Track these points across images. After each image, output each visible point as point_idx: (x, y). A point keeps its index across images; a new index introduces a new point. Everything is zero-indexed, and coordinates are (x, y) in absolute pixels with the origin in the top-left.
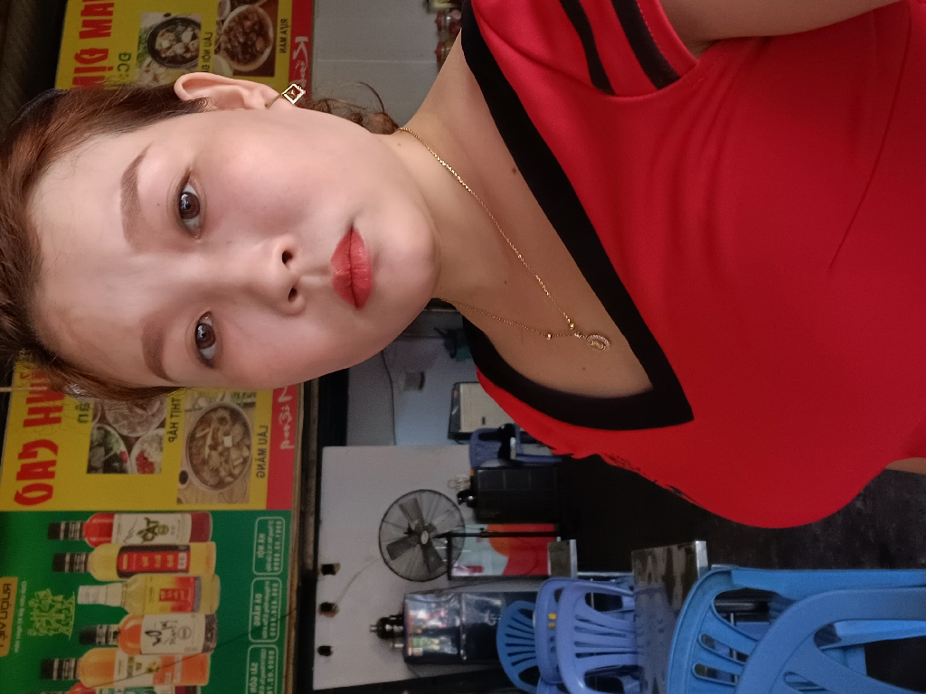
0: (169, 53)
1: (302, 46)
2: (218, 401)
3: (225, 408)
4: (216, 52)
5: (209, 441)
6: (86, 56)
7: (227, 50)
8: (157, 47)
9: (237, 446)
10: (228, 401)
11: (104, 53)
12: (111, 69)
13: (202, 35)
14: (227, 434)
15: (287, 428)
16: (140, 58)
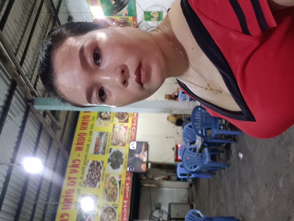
0: (104, 117)
1: (135, 116)
2: (109, 206)
3: (110, 208)
4: (115, 117)
5: (106, 216)
6: (85, 117)
7: (118, 116)
8: (102, 115)
9: (113, 218)
10: (111, 206)
11: (89, 116)
12: (90, 120)
14: (110, 215)
15: (125, 214)
16: (97, 118)
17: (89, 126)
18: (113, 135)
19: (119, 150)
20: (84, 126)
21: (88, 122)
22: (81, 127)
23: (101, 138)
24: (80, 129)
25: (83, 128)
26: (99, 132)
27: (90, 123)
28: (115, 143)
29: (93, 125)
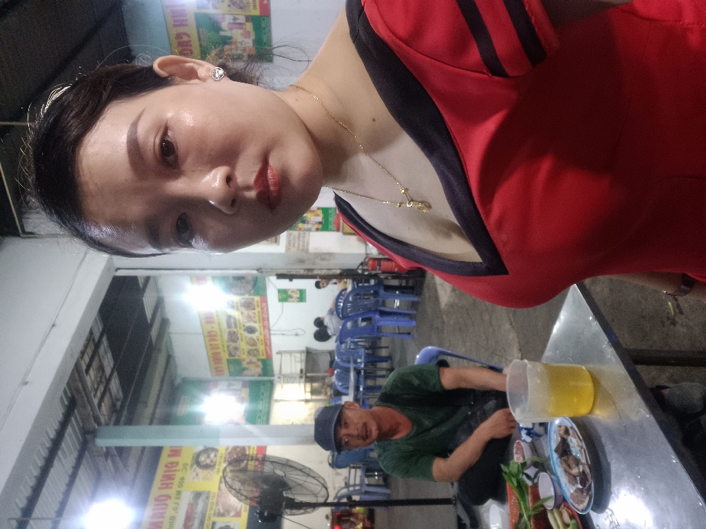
0: (204, 463)
6: (169, 465)
7: (228, 461)
8: (200, 460)
11: (177, 464)
12: (179, 471)
13: (219, 455)
16: (192, 466)
17: (176, 481)
18: (219, 496)
19: (228, 524)
20: (168, 482)
21: (175, 475)
22: (162, 484)
23: (197, 504)
24: (160, 488)
25: (165, 486)
26: (193, 492)
27: (178, 475)
28: (222, 511)
29: (183, 479)
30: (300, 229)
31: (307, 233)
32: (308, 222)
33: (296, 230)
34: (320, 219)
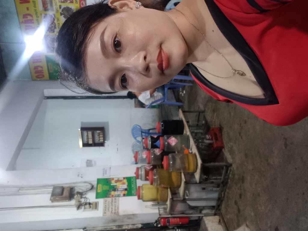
30: (113, 196)
31: (117, 198)
32: (118, 189)
33: (110, 197)
34: (125, 186)
